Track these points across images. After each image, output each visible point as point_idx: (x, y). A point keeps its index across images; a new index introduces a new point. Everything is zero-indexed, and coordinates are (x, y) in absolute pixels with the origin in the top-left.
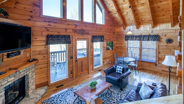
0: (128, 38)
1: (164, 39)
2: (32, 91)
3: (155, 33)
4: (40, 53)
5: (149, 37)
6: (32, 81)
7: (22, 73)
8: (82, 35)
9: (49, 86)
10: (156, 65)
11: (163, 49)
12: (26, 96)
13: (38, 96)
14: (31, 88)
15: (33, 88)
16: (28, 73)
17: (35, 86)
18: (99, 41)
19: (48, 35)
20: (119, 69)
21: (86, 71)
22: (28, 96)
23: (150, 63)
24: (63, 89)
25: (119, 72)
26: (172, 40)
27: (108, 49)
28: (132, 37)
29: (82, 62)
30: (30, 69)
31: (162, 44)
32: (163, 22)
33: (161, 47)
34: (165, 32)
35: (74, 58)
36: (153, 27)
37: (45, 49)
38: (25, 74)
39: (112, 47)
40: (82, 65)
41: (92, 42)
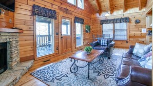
0: (102, 22)
1: (133, 21)
2: (16, 63)
3: (126, 16)
4: (25, 23)
5: (121, 20)
6: (16, 52)
7: (4, 38)
8: (67, 14)
9: (35, 61)
10: (127, 42)
11: (133, 29)
12: (8, 68)
13: (25, 68)
14: (14, 59)
15: (17, 60)
16: (11, 40)
17: (19, 59)
18: (81, 23)
19: (34, 5)
20: (104, 42)
21: (70, 49)
22: (11, 69)
23: (122, 41)
24: (50, 62)
25: (104, 44)
26: (140, 21)
27: (87, 32)
28: (107, 21)
29: (66, 39)
30: (14, 37)
31: (131, 24)
32: (132, 7)
33: (131, 27)
34: (134, 14)
35: (60, 34)
36: (124, 11)
37: (30, 19)
38: (8, 40)
39: (90, 30)
40: (67, 42)
41: (75, 22)
